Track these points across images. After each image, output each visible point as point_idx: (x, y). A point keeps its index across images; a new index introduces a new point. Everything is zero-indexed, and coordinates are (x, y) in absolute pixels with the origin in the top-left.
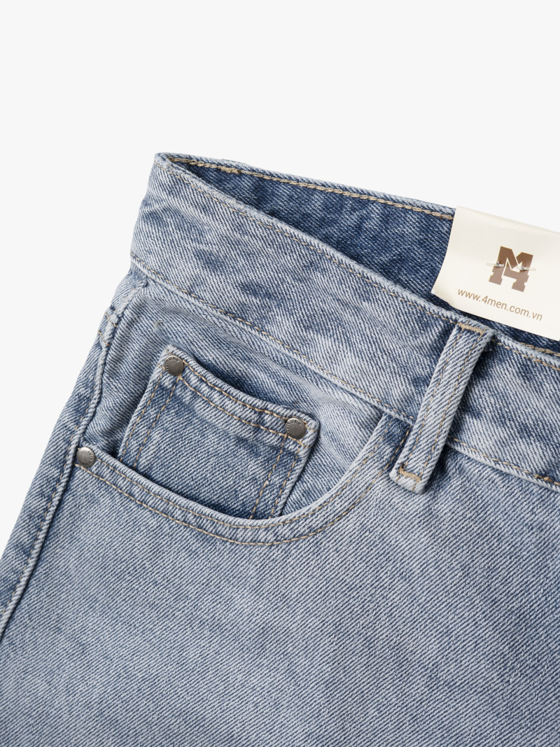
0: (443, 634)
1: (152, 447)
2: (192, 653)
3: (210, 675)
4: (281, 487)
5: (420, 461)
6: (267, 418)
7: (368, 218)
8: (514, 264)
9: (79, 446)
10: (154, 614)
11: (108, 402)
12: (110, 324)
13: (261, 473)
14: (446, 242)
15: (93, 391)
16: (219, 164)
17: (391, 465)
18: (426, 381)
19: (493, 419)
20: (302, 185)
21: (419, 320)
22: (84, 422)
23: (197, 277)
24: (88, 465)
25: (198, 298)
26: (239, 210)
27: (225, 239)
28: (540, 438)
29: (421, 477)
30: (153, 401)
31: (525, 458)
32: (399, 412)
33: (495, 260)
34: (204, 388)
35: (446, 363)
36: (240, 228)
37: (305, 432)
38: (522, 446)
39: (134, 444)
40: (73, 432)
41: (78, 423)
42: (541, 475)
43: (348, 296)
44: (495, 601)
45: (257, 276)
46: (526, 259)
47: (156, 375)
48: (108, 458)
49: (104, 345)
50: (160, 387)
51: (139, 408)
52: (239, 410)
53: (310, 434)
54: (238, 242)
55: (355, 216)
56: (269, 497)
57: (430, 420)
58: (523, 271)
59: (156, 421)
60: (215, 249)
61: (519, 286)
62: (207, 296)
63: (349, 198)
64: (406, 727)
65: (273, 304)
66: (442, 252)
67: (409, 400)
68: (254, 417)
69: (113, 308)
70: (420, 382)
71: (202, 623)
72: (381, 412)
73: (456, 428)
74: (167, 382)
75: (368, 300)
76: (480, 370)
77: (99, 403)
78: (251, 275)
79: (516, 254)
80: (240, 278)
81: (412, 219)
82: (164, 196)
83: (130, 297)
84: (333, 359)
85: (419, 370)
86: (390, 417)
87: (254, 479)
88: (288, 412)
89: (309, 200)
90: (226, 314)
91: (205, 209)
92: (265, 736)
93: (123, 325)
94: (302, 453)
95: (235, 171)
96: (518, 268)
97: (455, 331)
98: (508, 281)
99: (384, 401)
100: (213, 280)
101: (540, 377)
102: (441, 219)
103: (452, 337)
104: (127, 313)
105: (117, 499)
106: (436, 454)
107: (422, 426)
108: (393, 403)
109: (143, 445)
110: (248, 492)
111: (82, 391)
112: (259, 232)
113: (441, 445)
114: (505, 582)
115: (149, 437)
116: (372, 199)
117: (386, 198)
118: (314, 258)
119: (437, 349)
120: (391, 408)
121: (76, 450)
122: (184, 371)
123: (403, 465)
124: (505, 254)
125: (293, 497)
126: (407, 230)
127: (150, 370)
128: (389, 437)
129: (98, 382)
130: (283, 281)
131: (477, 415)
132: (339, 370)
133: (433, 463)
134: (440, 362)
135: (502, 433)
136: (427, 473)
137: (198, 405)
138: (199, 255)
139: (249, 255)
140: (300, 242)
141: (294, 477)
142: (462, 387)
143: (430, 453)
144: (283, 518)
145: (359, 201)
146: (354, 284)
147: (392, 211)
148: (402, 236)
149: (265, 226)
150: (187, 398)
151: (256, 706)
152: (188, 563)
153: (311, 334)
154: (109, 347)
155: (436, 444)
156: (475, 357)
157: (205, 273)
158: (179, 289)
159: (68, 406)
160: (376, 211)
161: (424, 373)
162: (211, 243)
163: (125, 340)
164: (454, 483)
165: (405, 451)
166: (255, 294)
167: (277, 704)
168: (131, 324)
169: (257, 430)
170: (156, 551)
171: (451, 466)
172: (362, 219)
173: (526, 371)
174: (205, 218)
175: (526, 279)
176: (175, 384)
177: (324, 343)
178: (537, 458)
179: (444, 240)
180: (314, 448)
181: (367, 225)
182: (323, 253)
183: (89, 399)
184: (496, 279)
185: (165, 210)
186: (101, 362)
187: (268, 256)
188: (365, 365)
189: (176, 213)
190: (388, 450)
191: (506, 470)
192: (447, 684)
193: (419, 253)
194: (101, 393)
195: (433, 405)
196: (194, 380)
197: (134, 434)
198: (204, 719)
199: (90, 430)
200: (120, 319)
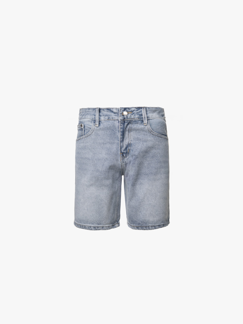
19: (102, 116)
38: (106, 117)
42: (108, 119)
57: (97, 118)
67: (94, 117)
70: (95, 115)
73: (99, 118)
75: (89, 110)
103: (96, 110)
107: (96, 120)
108: (93, 119)
113: (99, 121)
119: (95, 112)
123: (96, 124)
128: (94, 122)
132: (88, 118)
135: (104, 117)
136: (98, 124)
142: (99, 114)
156: (98, 110)
164: (101, 124)
190: (94, 124)
191: (105, 120)
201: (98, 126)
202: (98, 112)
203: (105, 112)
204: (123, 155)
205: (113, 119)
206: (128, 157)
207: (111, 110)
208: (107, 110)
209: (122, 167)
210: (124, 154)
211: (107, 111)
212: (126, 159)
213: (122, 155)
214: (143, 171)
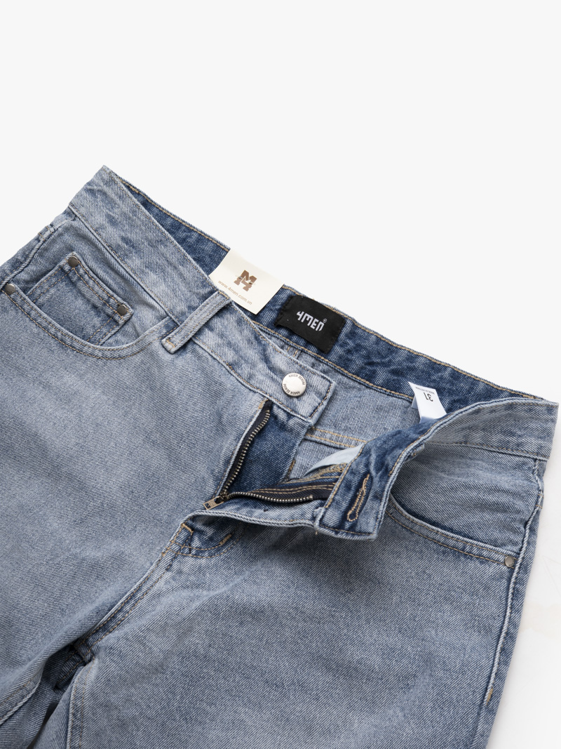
0: (159, 419)
1: (48, 296)
2: (29, 394)
3: (35, 405)
4: (105, 335)
5: (178, 340)
6: (111, 300)
7: (190, 237)
8: (247, 279)
9: (8, 282)
10: (15, 373)
11: (32, 268)
12: (49, 231)
13: (98, 324)
14: (221, 260)
15: (25, 260)
16: (130, 185)
17: (163, 338)
18: (194, 309)
19: (218, 334)
20: (164, 211)
21: (202, 283)
22: (16, 272)
23: (103, 225)
24: (9, 294)
25: (99, 234)
26: (137, 205)
27: (124, 214)
28: (234, 350)
29: (175, 346)
30: (55, 275)
31: (225, 354)
32: (176, 317)
33: (240, 275)
34: (86, 276)
35: (208, 304)
36: (134, 212)
37: (126, 313)
38: (226, 350)
39: (39, 291)
40: (7, 275)
41: (12, 272)
42: (229, 365)
43: (174, 260)
44: (187, 410)
45: (132, 236)
46: (253, 279)
47: (63, 262)
48: (22, 293)
49: (42, 240)
50: (62, 268)
51: (47, 276)
52: (100, 292)
53: (128, 315)
54: (130, 218)
55: (184, 234)
56: (98, 336)
57: (190, 324)
58: (250, 283)
59: (54, 285)
60: (116, 217)
61: (246, 289)
62: (104, 235)
63: (185, 226)
64: (125, 456)
65: (134, 251)
66: (218, 264)
67: (183, 314)
68: (106, 298)
69: (52, 225)
70: (192, 308)
71: (40, 383)
72: (168, 315)
73: (199, 332)
74: (67, 268)
75: (182, 265)
76: (220, 313)
77: (26, 266)
78: (129, 235)
79: (250, 276)
80: (123, 234)
81: (210, 245)
82: (102, 184)
83: (63, 223)
84: (155, 284)
85: (192, 303)
86: (171, 318)
87: (94, 327)
88: (122, 301)
89: (165, 219)
90: (109, 246)
91: (120, 197)
92: (54, 438)
93: (56, 234)
94: (121, 322)
95: (137, 192)
96: (248, 282)
97: (216, 293)
98: (242, 285)
99: (171, 311)
100: (110, 229)
101: (244, 327)
102: (223, 249)
103: (214, 294)
104: (60, 229)
105: (20, 314)
106: (186, 339)
107: (185, 325)
108: (175, 313)
109: (43, 293)
110: (90, 331)
111: (19, 258)
112: (142, 218)
113: (190, 336)
114: (195, 404)
115: (48, 291)
116: (195, 230)
117: (202, 232)
118: (163, 239)
119: (205, 297)
120: (173, 315)
121: (6, 284)
122: (77, 266)
123: (169, 338)
124: (245, 274)
125: (109, 341)
126: (206, 248)
127: (60, 260)
128: (167, 326)
129: (31, 256)
130: (143, 243)
131: (212, 330)
132: (156, 290)
133: (183, 343)
134: (205, 302)
135: (220, 341)
136: (179, 346)
137: (80, 284)
138: (108, 216)
139: (132, 226)
140: (159, 230)
141: (113, 332)
142: (211, 316)
143: (184, 338)
144: (102, 347)
145: (188, 228)
146: (179, 257)
147: (202, 238)
148: (203, 250)
149: (146, 217)
150: (75, 279)
151: (55, 424)
152: (46, 354)
153: (147, 270)
154: (44, 242)
155: (188, 335)
156: (222, 306)
157: (107, 225)
158: (91, 227)
159: (8, 262)
160: (195, 236)
161: (195, 305)
162: (116, 213)
163: (54, 241)
164: (188, 355)
165: (173, 334)
166: (127, 243)
167: (65, 427)
168: (60, 235)
169: (104, 304)
170: (31, 344)
171: (190, 347)
172: (187, 237)
173: (240, 322)
174: (118, 201)
175: (250, 287)
176: (70, 270)
177: (153, 276)
178: (231, 356)
179: (221, 259)
180: (126, 322)
181: (188, 240)
182: (169, 238)
183: (22, 263)
184: (237, 282)
185: (99, 191)
186: (37, 247)
187: (141, 230)
188: (169, 292)
189: (105, 194)
190: (165, 331)
191: (215, 357)
192: (153, 442)
193: (208, 260)
194: (30, 262)
195: (195, 318)
196: (81, 271)
197: (41, 287)
198: (25, 423)
199: (18, 277)
200: (55, 231)
201: (173, 350)
202: (216, 311)
203: (238, 337)
204: (189, 540)
205: (252, 382)
206: (203, 561)
207: (265, 350)
208: (252, 339)
209: (145, 582)
210: (196, 538)
211: (249, 341)
212: (190, 561)
213: (183, 536)
214: (267, 661)
